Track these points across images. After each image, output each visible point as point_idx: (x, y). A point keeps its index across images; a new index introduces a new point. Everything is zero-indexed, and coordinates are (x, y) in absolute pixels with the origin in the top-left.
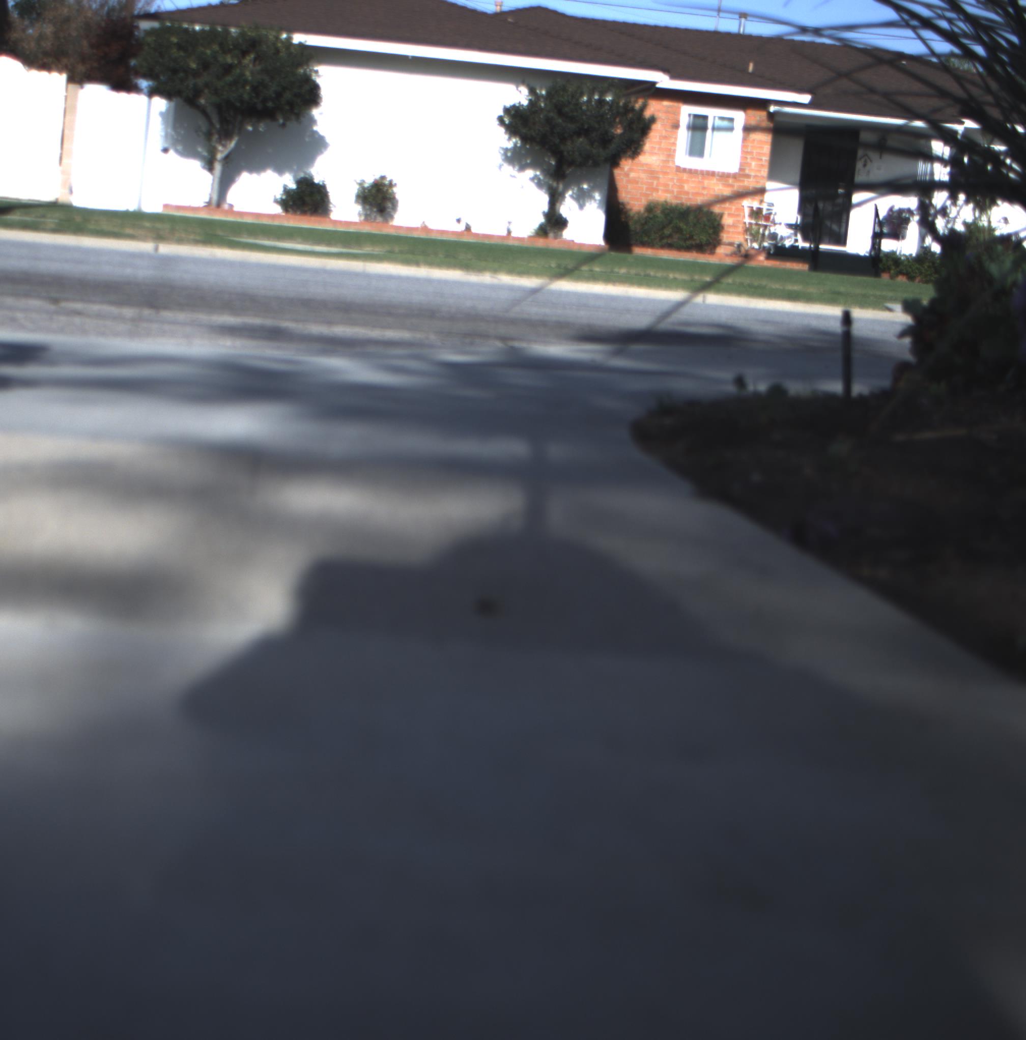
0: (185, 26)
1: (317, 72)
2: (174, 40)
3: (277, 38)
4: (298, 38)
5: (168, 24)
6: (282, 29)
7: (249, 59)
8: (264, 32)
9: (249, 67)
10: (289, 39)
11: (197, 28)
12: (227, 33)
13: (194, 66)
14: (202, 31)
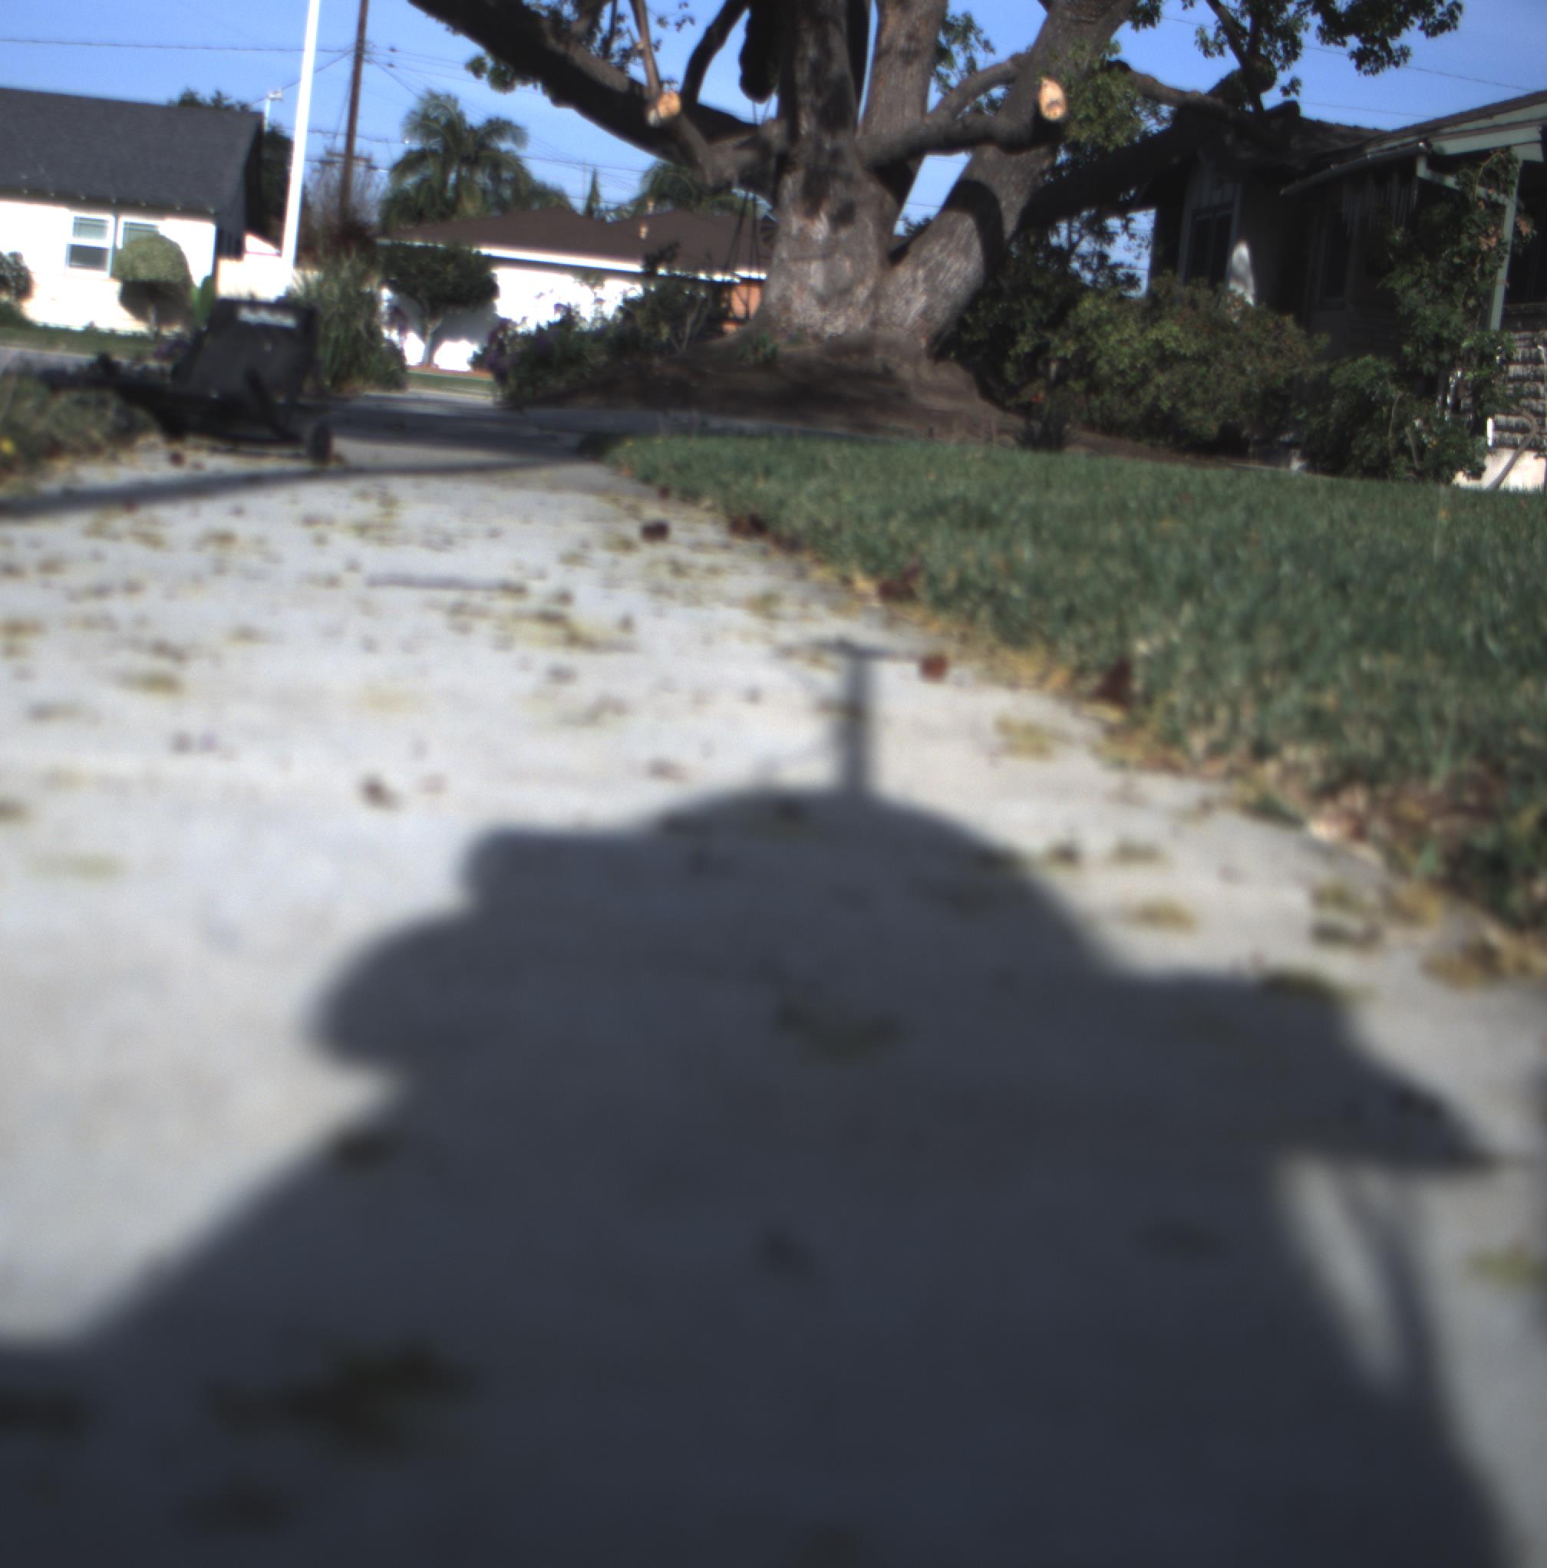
0: (408, 243)
1: (495, 275)
2: (401, 254)
3: (469, 253)
4: (485, 251)
5: (396, 242)
6: (471, 246)
7: (450, 268)
8: (462, 248)
9: (451, 272)
10: (478, 253)
11: (418, 243)
12: (435, 248)
13: (413, 271)
14: (420, 247)
